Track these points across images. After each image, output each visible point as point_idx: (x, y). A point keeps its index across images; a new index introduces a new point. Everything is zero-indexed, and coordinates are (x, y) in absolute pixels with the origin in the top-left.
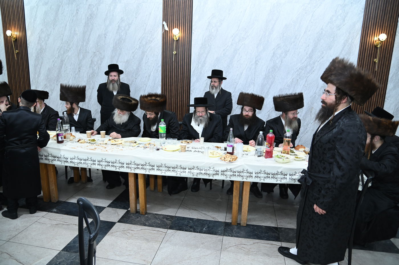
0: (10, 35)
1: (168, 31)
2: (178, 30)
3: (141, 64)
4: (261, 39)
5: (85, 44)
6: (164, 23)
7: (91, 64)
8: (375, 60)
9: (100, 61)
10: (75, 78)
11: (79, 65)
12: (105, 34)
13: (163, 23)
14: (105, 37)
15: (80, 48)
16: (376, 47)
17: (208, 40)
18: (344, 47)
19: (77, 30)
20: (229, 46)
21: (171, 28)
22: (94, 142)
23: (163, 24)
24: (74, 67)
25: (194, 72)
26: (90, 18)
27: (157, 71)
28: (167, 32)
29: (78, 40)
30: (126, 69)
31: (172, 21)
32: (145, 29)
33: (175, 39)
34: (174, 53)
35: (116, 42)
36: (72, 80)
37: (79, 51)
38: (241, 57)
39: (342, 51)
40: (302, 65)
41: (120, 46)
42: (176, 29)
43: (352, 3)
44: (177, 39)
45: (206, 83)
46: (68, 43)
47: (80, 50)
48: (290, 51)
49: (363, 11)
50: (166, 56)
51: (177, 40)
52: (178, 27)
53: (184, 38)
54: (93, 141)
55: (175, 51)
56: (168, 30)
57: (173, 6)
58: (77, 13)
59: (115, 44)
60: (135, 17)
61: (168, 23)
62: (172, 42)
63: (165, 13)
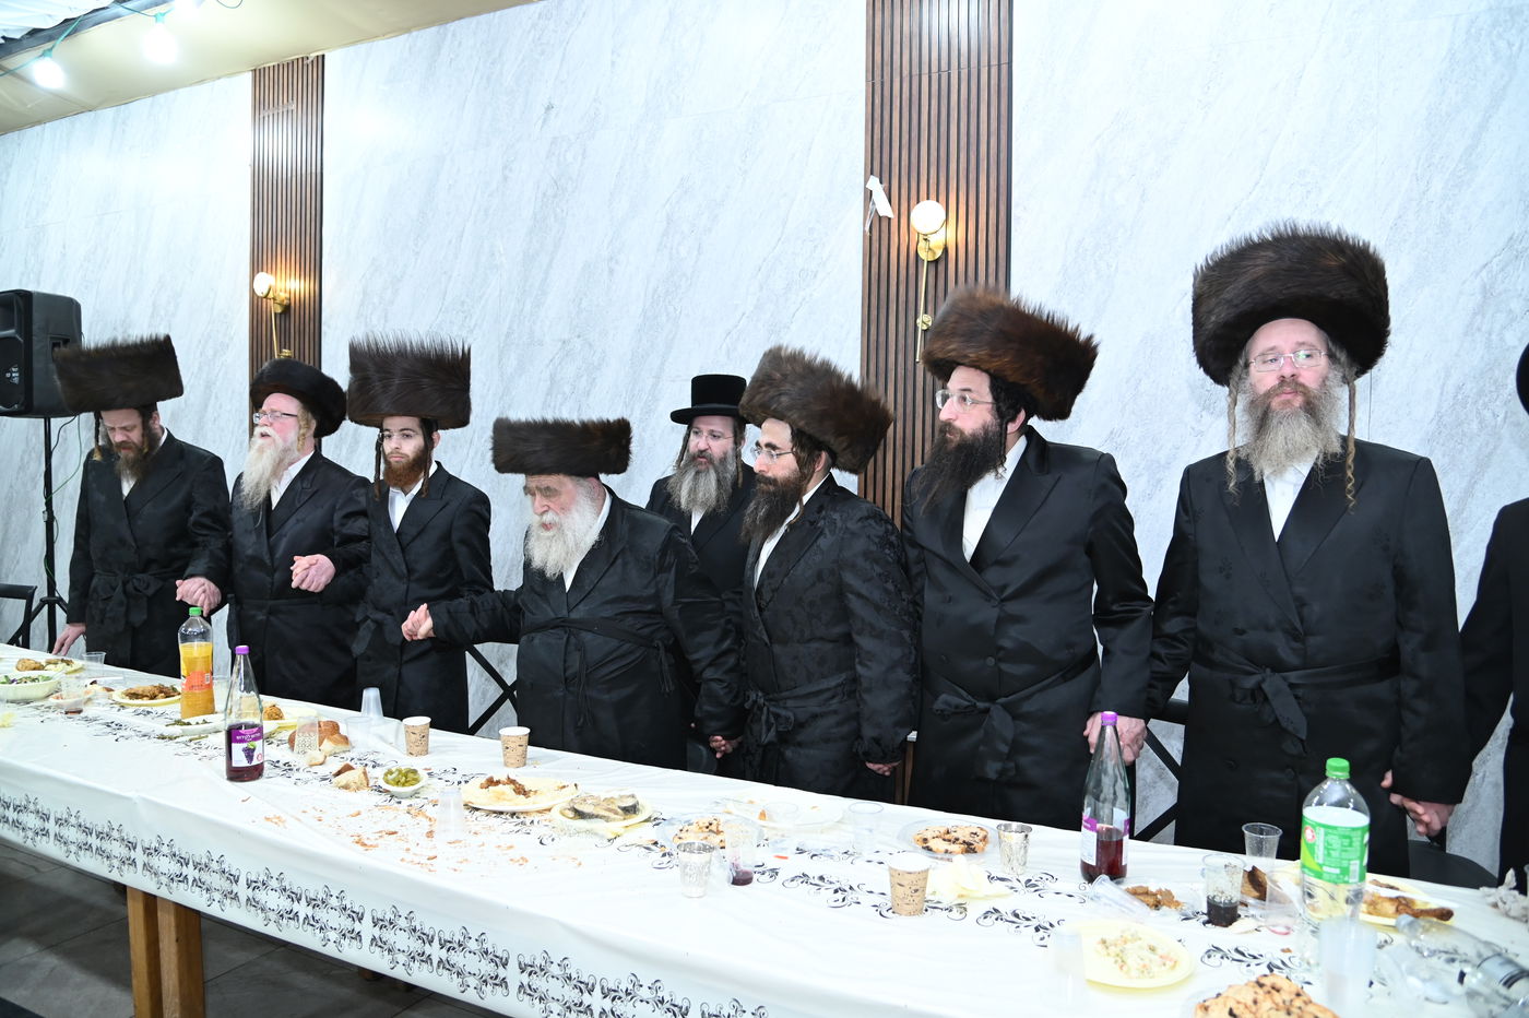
0: (265, 292)
1: (889, 219)
2: (939, 209)
5: (528, 307)
6: (874, 183)
7: (547, 394)
9: (585, 378)
11: (501, 398)
12: (611, 259)
13: (866, 182)
14: (611, 271)
15: (510, 328)
17: (1097, 246)
19: (501, 249)
21: (904, 200)
22: (408, 789)
23: (865, 189)
24: (483, 410)
26: (555, 196)
28: (885, 224)
29: (501, 291)
31: (913, 170)
32: (785, 221)
33: (923, 255)
34: (919, 321)
35: (655, 290)
36: (472, 465)
37: (503, 338)
41: (671, 309)
42: (933, 202)
44: (934, 253)
46: (466, 307)
47: (508, 335)
50: (882, 339)
51: (936, 262)
52: (942, 197)
53: (971, 246)
54: (403, 785)
55: (926, 312)
56: (891, 215)
57: (914, 102)
58: (505, 178)
59: (653, 298)
60: (740, 169)
61: (890, 182)
62: (912, 270)
63: (877, 136)
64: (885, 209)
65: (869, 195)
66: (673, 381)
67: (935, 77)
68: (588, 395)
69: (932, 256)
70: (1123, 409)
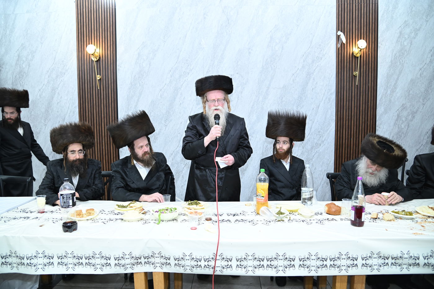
1: (344, 43)
2: (364, 42)
3: (305, 90)
5: (216, 63)
6: (339, 33)
12: (250, 49)
13: (337, 32)
14: (250, 53)
17: (400, 56)
19: (204, 42)
20: (427, 64)
21: (351, 39)
23: (337, 34)
25: (381, 99)
26: (226, 26)
27: (329, 99)
28: (343, 45)
29: (204, 57)
30: (282, 99)
31: (351, 30)
32: (311, 42)
35: (267, 60)
41: (273, 66)
42: (362, 40)
45: (398, 114)
46: (188, 62)
50: (342, 78)
51: (358, 57)
53: (367, 54)
55: (355, 71)
57: (351, 11)
58: (205, 18)
59: (266, 62)
60: (296, 24)
61: (344, 33)
62: (351, 59)
63: (340, 20)
64: (344, 41)
65: (338, 37)
66: (274, 89)
67: (357, 5)
68: (242, 93)
69: (359, 55)
70: (406, 98)
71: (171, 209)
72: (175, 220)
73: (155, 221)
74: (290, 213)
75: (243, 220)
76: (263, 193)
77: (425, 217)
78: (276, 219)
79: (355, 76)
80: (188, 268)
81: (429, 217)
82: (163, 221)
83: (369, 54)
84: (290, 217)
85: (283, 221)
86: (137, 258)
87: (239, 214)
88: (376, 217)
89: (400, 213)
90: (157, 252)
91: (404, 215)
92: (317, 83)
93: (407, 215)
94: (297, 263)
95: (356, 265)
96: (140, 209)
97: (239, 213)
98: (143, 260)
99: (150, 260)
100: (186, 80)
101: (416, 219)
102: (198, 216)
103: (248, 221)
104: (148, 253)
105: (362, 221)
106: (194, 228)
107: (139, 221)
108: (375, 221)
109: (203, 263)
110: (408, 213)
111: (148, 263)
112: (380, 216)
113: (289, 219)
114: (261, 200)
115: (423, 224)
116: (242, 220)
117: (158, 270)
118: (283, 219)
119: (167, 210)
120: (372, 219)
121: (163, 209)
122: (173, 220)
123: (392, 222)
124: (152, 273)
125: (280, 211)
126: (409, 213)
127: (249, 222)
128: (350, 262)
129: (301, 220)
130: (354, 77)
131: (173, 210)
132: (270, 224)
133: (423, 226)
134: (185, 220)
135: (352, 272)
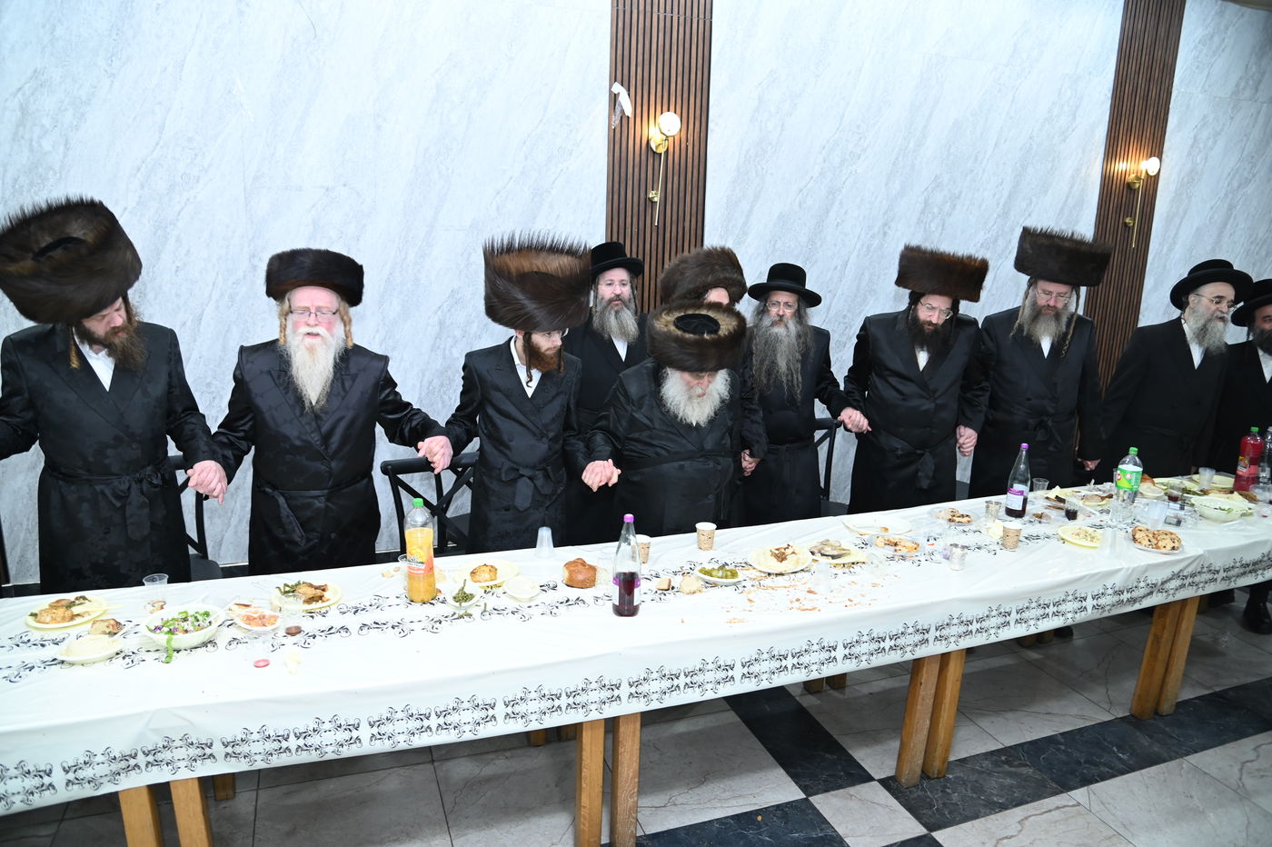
1: (628, 117)
4: (897, 159)
6: (617, 88)
8: (1128, 220)
10: (232, 298)
12: (378, 116)
13: (611, 86)
14: (379, 128)
15: (258, 171)
16: (1129, 186)
17: (756, 155)
18: (1072, 187)
19: (241, 87)
20: (814, 178)
21: (640, 107)
23: (610, 92)
28: (625, 124)
29: (244, 133)
31: (645, 83)
32: (546, 107)
33: (655, 148)
34: (650, 196)
35: (426, 150)
37: (249, 180)
38: (846, 213)
39: (1068, 197)
40: (987, 236)
41: (443, 168)
42: (671, 114)
43: (1090, 73)
44: (664, 148)
47: (256, 178)
48: (963, 195)
49: (1110, 95)
50: (622, 206)
53: (683, 146)
55: (653, 189)
56: (630, 114)
57: (647, 32)
59: (424, 156)
60: (506, 55)
61: (629, 90)
62: (643, 157)
63: (619, 52)
64: (629, 111)
65: (614, 98)
66: (447, 230)
69: (662, 150)
70: (767, 259)
71: (196, 617)
72: (209, 645)
73: (157, 655)
74: (485, 591)
75: (377, 623)
76: (422, 554)
77: (763, 575)
78: (455, 613)
79: (653, 203)
80: (258, 758)
81: (769, 574)
82: (178, 651)
83: (687, 146)
84: (485, 604)
85: (470, 616)
86: (125, 758)
87: (368, 608)
88: (666, 588)
89: (714, 573)
90: (176, 736)
91: (722, 578)
92: (558, 216)
93: (726, 577)
94: (500, 711)
95: (618, 697)
96: (106, 624)
97: (368, 604)
98: (141, 760)
99: (159, 756)
100: (191, 200)
101: (744, 583)
102: (269, 628)
103: (390, 625)
104: (155, 740)
105: (635, 604)
106: (262, 664)
107: (111, 659)
108: (663, 597)
109: (293, 743)
110: (729, 573)
111: (157, 763)
112: (676, 581)
113: (483, 608)
114: (419, 569)
115: (751, 597)
116: (375, 623)
117: (184, 774)
118: (469, 612)
119: (185, 620)
120: (659, 592)
121: (173, 619)
122: (205, 644)
123: (698, 594)
124: (167, 784)
125: (463, 588)
126: (731, 572)
127: (393, 627)
128: (605, 694)
129: (509, 611)
130: (649, 204)
131: (199, 618)
132: (440, 629)
133: (750, 601)
134: (235, 639)
135: (611, 711)
